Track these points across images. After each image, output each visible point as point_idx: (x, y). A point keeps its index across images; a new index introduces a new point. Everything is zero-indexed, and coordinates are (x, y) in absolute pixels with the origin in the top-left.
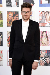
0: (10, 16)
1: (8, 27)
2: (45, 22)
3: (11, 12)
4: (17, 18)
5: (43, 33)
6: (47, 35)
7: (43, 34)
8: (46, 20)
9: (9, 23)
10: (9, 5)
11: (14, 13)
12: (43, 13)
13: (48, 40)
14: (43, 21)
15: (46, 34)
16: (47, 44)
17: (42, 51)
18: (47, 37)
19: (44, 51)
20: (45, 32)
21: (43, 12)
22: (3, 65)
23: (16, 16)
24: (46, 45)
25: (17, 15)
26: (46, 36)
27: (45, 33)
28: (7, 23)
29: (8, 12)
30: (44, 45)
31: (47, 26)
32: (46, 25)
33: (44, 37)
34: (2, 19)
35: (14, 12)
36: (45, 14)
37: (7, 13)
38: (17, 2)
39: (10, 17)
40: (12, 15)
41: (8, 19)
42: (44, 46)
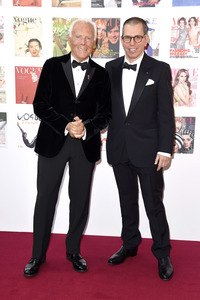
0: (99, 29)
2: (187, 46)
3: (103, 19)
4: (117, 34)
5: (178, 75)
7: (180, 78)
8: (187, 42)
10: (97, 2)
12: (182, 22)
13: (190, 92)
14: (180, 43)
15: (188, 77)
18: (189, 85)
20: (184, 70)
21: (183, 19)
23: (113, 30)
25: (116, 28)
26: (187, 81)
27: (183, 74)
30: (180, 105)
31: (191, 57)
32: (189, 54)
33: (180, 85)
36: (188, 26)
39: (100, 31)
40: (104, 27)
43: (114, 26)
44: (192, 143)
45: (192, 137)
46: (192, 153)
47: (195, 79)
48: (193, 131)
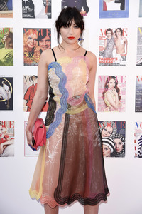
0: (31, 38)
1: (25, 65)
3: (34, 30)
4: (48, 43)
5: (107, 82)
6: (118, 86)
7: (109, 84)
8: (115, 51)
9: (28, 55)
10: (28, 13)
11: (40, 32)
12: (109, 32)
13: (120, 98)
14: (108, 51)
15: (116, 83)
16: (116, 106)
17: (105, 124)
18: (118, 91)
19: (109, 124)
20: (113, 77)
22: (13, 156)
23: (44, 39)
24: (115, 108)
25: (47, 38)
26: (116, 87)
27: (112, 80)
28: (23, 56)
29: (25, 30)
30: (110, 110)
31: (118, 64)
32: (117, 62)
33: (110, 91)
34: (12, 47)
35: (41, 29)
36: (114, 36)
37: (24, 32)
38: (48, 5)
39: (32, 40)
40: (35, 36)
41: (26, 46)
42: (109, 112)
43: (45, 36)
44: (124, 147)
45: (123, 141)
46: (124, 156)
47: (124, 85)
48: (124, 135)
